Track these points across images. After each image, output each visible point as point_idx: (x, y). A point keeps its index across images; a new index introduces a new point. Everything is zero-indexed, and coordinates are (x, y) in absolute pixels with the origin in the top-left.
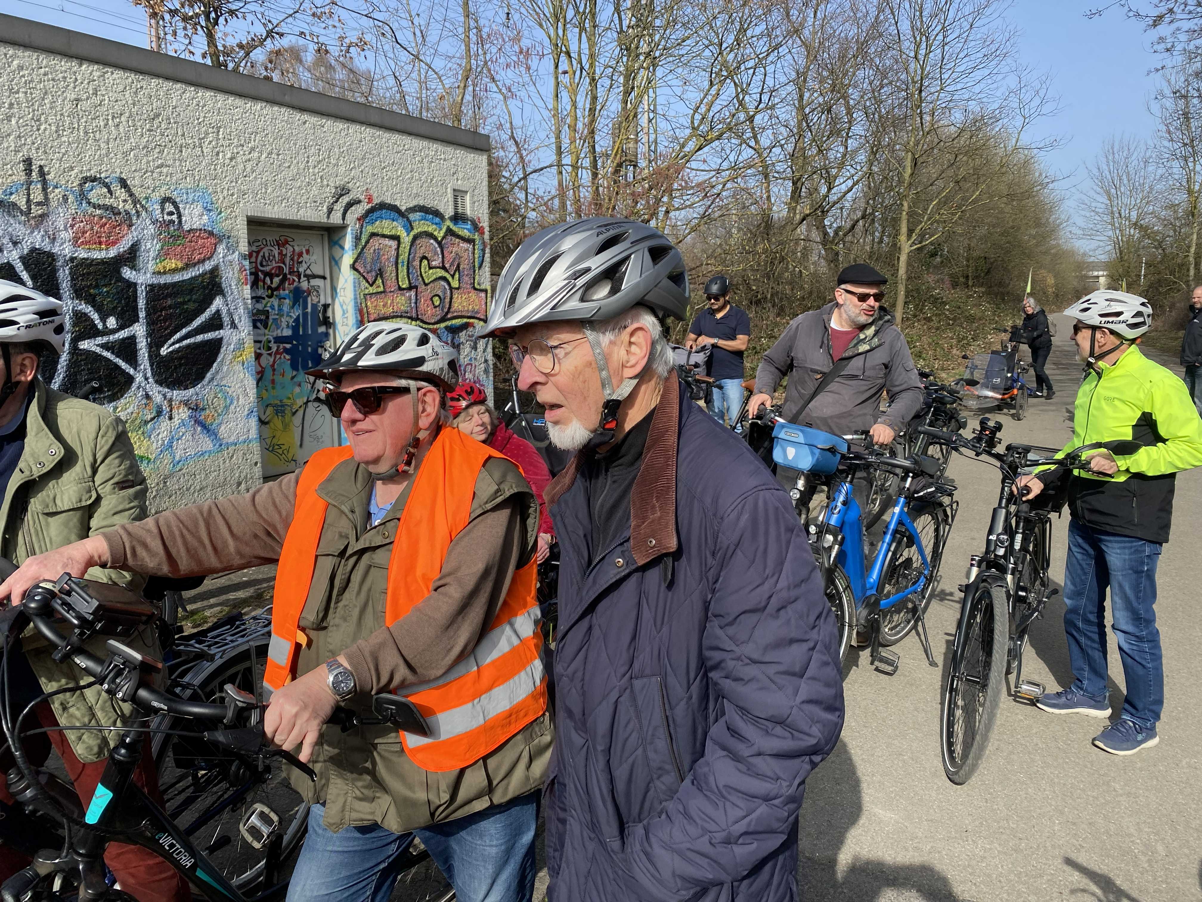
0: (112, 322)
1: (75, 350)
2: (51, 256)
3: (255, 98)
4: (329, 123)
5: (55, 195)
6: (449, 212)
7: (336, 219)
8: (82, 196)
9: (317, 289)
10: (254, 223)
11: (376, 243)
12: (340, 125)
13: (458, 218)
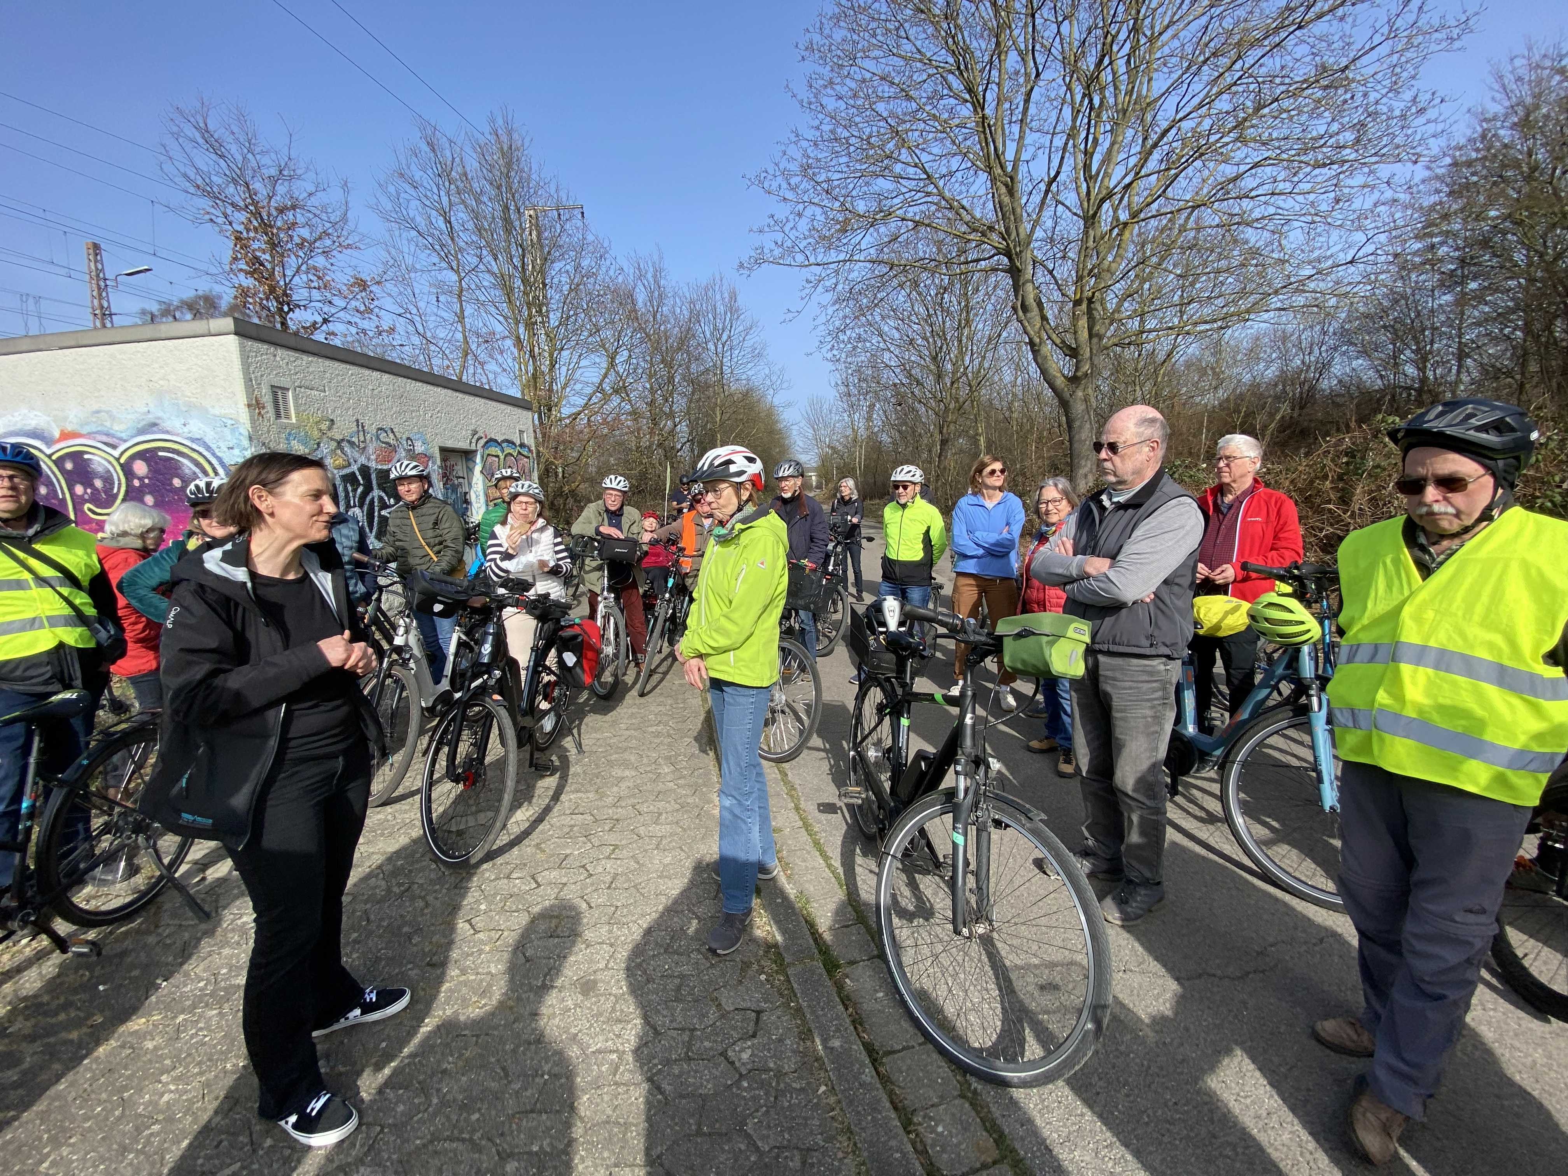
0: (392, 501)
1: (380, 516)
2: (368, 468)
3: (438, 386)
4: (467, 397)
5: (368, 436)
6: (518, 443)
7: (473, 447)
8: (378, 438)
9: (460, 484)
10: (443, 450)
11: (490, 459)
12: (472, 398)
13: (522, 445)
